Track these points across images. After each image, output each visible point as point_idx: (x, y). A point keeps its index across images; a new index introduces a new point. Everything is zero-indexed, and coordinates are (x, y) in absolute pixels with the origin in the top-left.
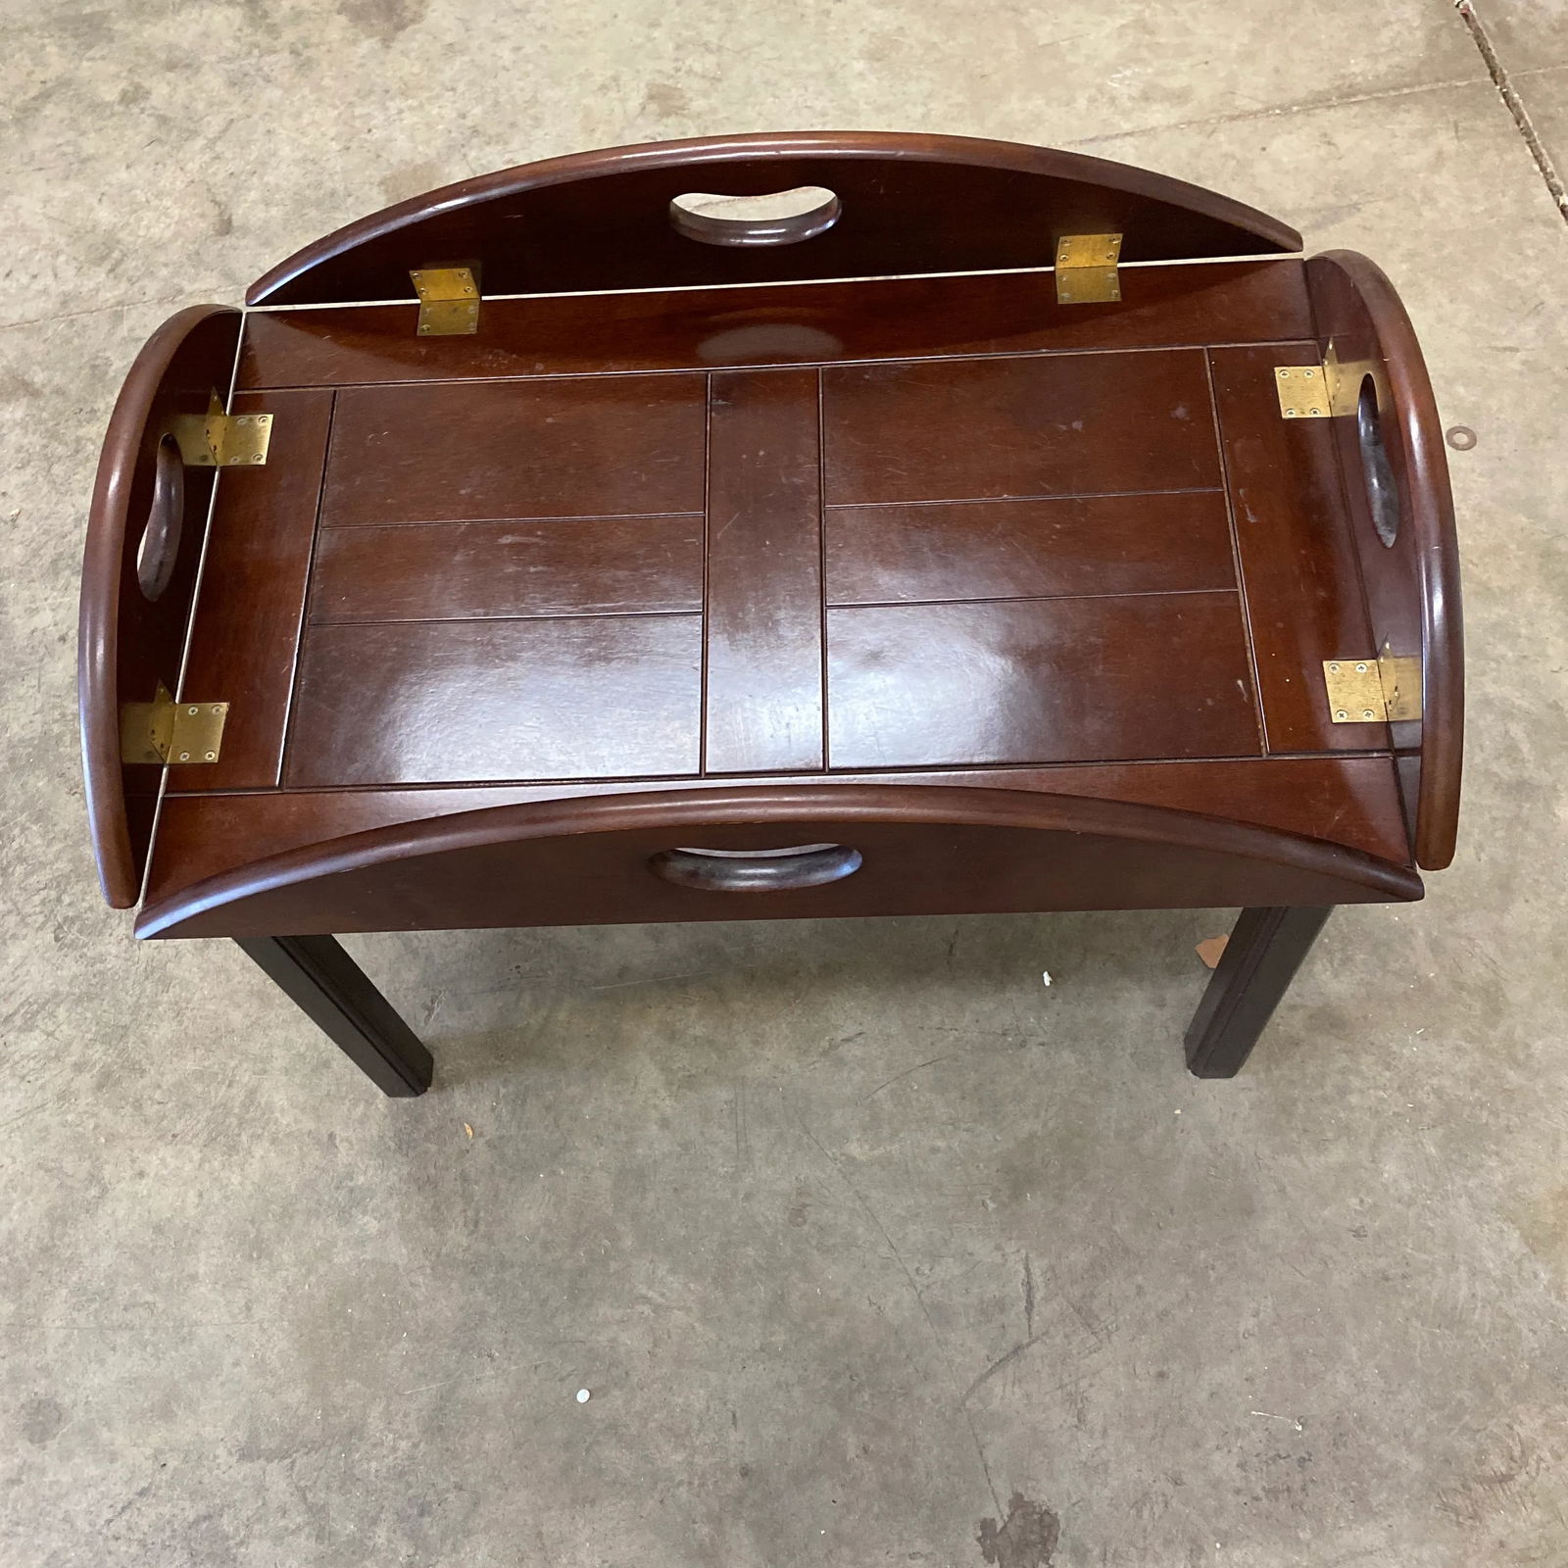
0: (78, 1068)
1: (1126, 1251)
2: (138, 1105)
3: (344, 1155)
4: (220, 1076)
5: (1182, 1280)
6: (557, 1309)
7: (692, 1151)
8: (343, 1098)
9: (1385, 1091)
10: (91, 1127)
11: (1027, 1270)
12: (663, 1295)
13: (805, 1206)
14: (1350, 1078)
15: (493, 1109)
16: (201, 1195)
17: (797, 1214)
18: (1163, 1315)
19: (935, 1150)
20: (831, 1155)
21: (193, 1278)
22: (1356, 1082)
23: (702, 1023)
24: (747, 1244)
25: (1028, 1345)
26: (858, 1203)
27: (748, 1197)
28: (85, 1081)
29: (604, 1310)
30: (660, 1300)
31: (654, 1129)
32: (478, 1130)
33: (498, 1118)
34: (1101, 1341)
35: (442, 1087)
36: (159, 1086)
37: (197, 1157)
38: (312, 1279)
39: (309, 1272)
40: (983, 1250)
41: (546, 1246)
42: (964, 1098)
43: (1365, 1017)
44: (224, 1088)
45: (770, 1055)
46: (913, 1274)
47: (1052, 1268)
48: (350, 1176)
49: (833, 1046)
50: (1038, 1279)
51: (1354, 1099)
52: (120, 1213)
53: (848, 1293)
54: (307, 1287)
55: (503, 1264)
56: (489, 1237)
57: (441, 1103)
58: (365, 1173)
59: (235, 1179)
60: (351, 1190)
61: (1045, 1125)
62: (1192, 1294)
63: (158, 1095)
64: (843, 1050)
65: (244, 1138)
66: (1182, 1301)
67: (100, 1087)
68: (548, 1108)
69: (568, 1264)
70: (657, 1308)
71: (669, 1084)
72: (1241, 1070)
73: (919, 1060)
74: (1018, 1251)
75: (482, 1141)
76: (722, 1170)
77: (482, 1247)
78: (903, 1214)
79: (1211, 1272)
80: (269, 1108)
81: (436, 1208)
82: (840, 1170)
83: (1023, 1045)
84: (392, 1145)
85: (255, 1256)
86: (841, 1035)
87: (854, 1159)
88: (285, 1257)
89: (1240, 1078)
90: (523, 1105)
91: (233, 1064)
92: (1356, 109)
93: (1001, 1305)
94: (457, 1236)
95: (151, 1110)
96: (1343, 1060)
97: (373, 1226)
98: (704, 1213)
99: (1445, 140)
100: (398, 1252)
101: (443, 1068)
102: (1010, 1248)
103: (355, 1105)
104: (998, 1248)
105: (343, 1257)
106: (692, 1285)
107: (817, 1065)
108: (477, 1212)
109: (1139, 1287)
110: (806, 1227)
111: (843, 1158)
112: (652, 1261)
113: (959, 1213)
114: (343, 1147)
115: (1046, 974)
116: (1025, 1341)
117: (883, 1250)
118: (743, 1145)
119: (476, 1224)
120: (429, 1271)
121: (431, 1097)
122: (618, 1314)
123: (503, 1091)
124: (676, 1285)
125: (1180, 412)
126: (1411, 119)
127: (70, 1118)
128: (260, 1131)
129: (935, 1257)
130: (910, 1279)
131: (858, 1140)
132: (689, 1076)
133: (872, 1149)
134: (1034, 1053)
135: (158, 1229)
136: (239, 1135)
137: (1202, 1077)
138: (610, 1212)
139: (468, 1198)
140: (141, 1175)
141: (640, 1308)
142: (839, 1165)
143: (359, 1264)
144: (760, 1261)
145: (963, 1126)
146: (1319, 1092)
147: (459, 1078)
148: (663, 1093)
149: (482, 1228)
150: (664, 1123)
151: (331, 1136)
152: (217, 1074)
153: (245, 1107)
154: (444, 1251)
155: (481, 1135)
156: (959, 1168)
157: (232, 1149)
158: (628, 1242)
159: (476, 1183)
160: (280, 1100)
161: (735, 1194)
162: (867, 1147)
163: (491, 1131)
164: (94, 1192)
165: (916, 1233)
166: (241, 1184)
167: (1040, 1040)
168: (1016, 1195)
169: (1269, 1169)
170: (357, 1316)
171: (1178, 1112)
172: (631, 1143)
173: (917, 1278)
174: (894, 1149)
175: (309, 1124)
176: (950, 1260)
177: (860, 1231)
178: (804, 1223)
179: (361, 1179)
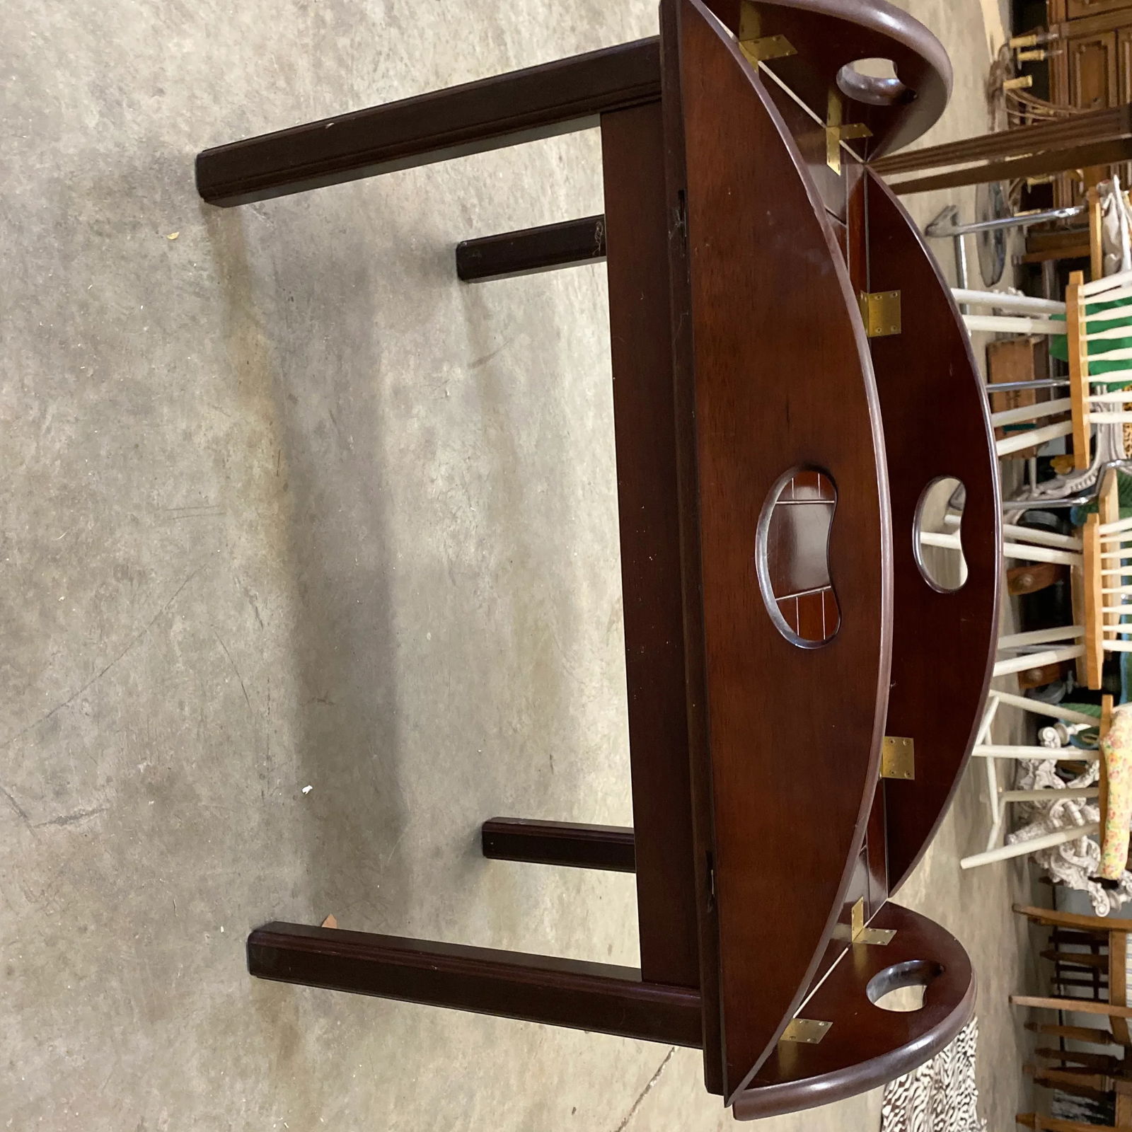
1: (114, 908)
3: (147, 101)
5: (93, 969)
6: (30, 312)
7: (168, 463)
8: (191, 111)
9: (246, 1111)
11: (93, 812)
12: (49, 430)
13: (131, 580)
14: (253, 1077)
15: (191, 263)
17: (124, 571)
18: (63, 959)
19: (181, 705)
20: (172, 603)
22: (251, 1081)
23: (262, 474)
24: (96, 520)
25: (29, 826)
26: (137, 633)
27: (135, 521)
29: (32, 365)
30: (44, 427)
31: (183, 425)
32: (173, 244)
33: (184, 268)
34: (37, 901)
35: (205, 213)
38: (40, 42)
39: (45, 39)
40: (105, 768)
41: (84, 306)
42: (221, 728)
43: (293, 1075)
45: (243, 539)
46: (81, 696)
47: (96, 837)
48: (130, 105)
49: (252, 599)
50: (85, 824)
51: (239, 1086)
53: (63, 629)
54: (33, 34)
55: (66, 258)
56: (87, 245)
57: (193, 210)
58: (134, 121)
60: (119, 104)
61: (207, 808)
62: (82, 984)
64: (250, 609)
66: (76, 975)
68: (193, 318)
69: (70, 329)
70: (36, 424)
71: (216, 440)
73: (246, 682)
74: (108, 800)
75: (165, 247)
76: (155, 494)
77: (80, 238)
78: (131, 681)
79: (102, 996)
80: (182, 34)
81: (110, 193)
82: (160, 613)
83: (262, 777)
84: (158, 154)
86: (260, 605)
87: (171, 627)
89: (248, 980)
90: (197, 295)
93: (60, 793)
94: (89, 211)
96: (264, 1066)
97: (91, 121)
98: (120, 476)
100: (70, 145)
101: (221, 215)
102: (111, 792)
103: (187, 121)
104: (109, 780)
105: (61, 80)
106: (58, 463)
107: (238, 585)
108: (109, 236)
109: (85, 929)
110: (114, 582)
111: (170, 615)
112: (77, 420)
113: (134, 737)
114: (153, 102)
115: (309, 788)
116: (32, 822)
117: (100, 662)
118: (175, 514)
119: (100, 234)
120: (56, 175)
121: (197, 201)
122: (28, 381)
123: (205, 274)
124: (58, 445)
128: (162, 17)
129: (97, 717)
130: (77, 694)
131: (185, 629)
132: (224, 461)
133: (180, 643)
134: (257, 787)
137: (248, 944)
138: (116, 376)
139: (120, 227)
141: (36, 404)
142: (164, 613)
143: (56, 98)
144: (84, 535)
145: (202, 730)
146: (242, 1053)
147: (212, 231)
148: (210, 435)
149: (97, 240)
150: (188, 436)
151: (161, 92)
154: (74, 195)
155: (171, 248)
156: (169, 730)
158: (91, 396)
159: (133, 238)
160: (187, 46)
161: (138, 507)
162: (180, 638)
163: (174, 258)
165: (116, 694)
167: (265, 793)
168: (153, 790)
169: (185, 1027)
170: (9, 85)
171: (222, 929)
172: (171, 401)
173: (79, 701)
174: (180, 666)
175: (171, 70)
176: (96, 733)
177: (114, 638)
178: (118, 580)
179: (129, 116)
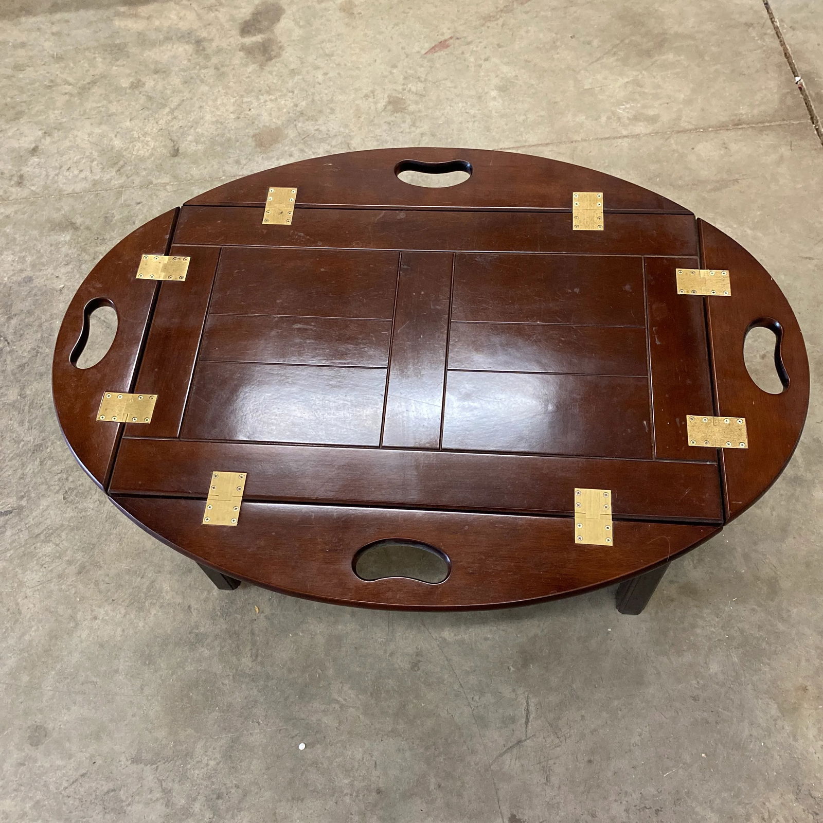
0: (70, 563)
1: (578, 698)
2: (97, 584)
3: (194, 617)
4: (138, 573)
5: (604, 714)
6: (292, 702)
7: (366, 629)
8: (197, 588)
9: (715, 628)
10: (73, 592)
11: (527, 703)
12: (345, 700)
13: (419, 661)
14: (698, 620)
15: (270, 600)
16: (123, 631)
17: (415, 665)
18: (593, 731)
19: (486, 639)
20: (434, 636)
21: (116, 671)
22: (700, 622)
23: (376, 565)
24: (389, 678)
25: (525, 740)
26: (446, 662)
27: (392, 654)
28: (73, 569)
29: (316, 705)
30: (344, 702)
32: (261, 610)
33: (272, 605)
34: (561, 742)
35: (245, 587)
36: (108, 575)
37: (123, 611)
38: (174, 677)
39: (173, 673)
40: (507, 691)
41: (290, 671)
42: (503, 614)
43: (708, 590)
44: (139, 579)
46: (470, 700)
47: (540, 703)
48: (197, 627)
50: (532, 708)
51: (699, 631)
52: (83, 636)
53: (437, 706)
54: (171, 681)
55: (268, 677)
56: (262, 664)
57: (244, 595)
58: (204, 626)
59: (141, 624)
60: (197, 635)
62: (609, 722)
63: (107, 579)
65: (147, 604)
66: (604, 725)
67: (79, 573)
68: (296, 602)
69: (300, 681)
70: (342, 706)
72: (643, 612)
74: (524, 693)
75: (262, 615)
76: (380, 640)
77: (259, 668)
78: (468, 669)
79: (619, 712)
80: (161, 591)
81: (238, 646)
82: (438, 646)
84: (219, 613)
85: (147, 663)
87: (445, 639)
88: (162, 665)
89: (641, 615)
90: (284, 599)
91: (145, 566)
92: (740, 132)
93: (513, 720)
94: (246, 662)
95: (103, 587)
96: (695, 610)
97: (207, 653)
98: (369, 661)
99: (785, 150)
100: (217, 667)
102: (520, 691)
103: (202, 593)
104: (514, 691)
105: (189, 668)
106: (360, 696)
108: (258, 650)
109: (583, 716)
110: (419, 672)
111: (440, 639)
112: (341, 682)
113: (496, 672)
114: (195, 613)
116: (523, 739)
117: (456, 687)
118: (391, 628)
119: (257, 656)
120: (231, 677)
121: (239, 591)
122: (323, 707)
124: (352, 695)
125: (627, 288)
126: (769, 139)
127: (63, 587)
128: (155, 601)
129: (482, 693)
130: (469, 703)
131: (448, 631)
133: (455, 635)
135: (102, 646)
136: (145, 603)
137: (623, 613)
138: (322, 656)
139: (254, 644)
140: (95, 618)
141: (333, 705)
142: (438, 643)
143: (198, 671)
144: (395, 687)
145: (501, 628)
146: (682, 626)
149: (259, 659)
151: (189, 607)
152: (137, 571)
153: (149, 589)
154: (239, 669)
155: (263, 612)
156: (497, 649)
157: (141, 609)
158: (331, 672)
159: (258, 636)
160: (166, 587)
161: (385, 652)
162: (452, 635)
163: (268, 611)
164: (72, 625)
165: (473, 679)
166: (144, 627)
168: (525, 664)
169: (653, 663)
170: (194, 697)
171: (610, 630)
172: (336, 623)
173: (472, 702)
174: (466, 637)
175: (179, 600)
176: (489, 695)
177: (446, 677)
178: (418, 669)
179: (202, 630)
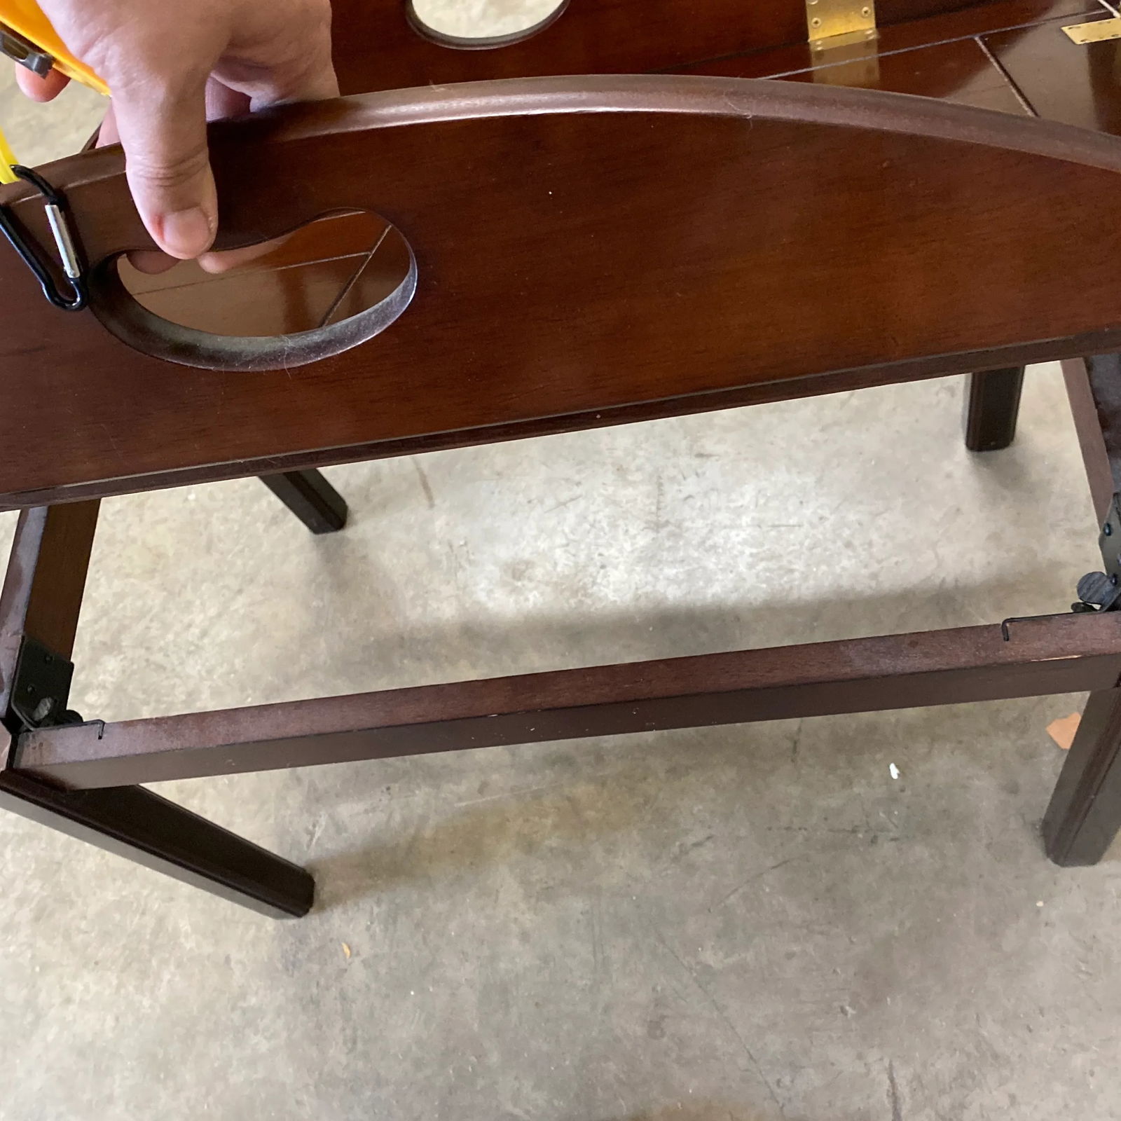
0: (21, 902)
1: (996, 1056)
2: (67, 936)
3: (237, 977)
4: (135, 905)
5: (1059, 1088)
7: (552, 964)
10: (29, 956)
11: (892, 1080)
13: (663, 1017)
15: (368, 928)
16: (117, 1019)
17: (655, 1027)
19: (790, 956)
20: (686, 963)
21: (110, 1099)
23: (557, 833)
24: (607, 1059)
26: (716, 1014)
27: (607, 1009)
28: (26, 914)
31: (515, 943)
32: (355, 952)
33: (373, 937)
35: (322, 908)
36: (85, 918)
37: (115, 982)
38: (211, 1099)
39: (208, 1092)
40: (846, 1060)
41: (417, 1064)
42: (817, 899)
44: (138, 917)
45: (622, 863)
46: (774, 1087)
47: (917, 1078)
48: (243, 996)
49: (684, 851)
50: (904, 1090)
52: (50, 1038)
53: (709, 1107)
54: (206, 1107)
55: (379, 1083)
56: (365, 1055)
57: (322, 924)
58: (256, 993)
59: (146, 1002)
60: (244, 1011)
61: (901, 924)
62: (1071, 1103)
63: (83, 925)
64: (693, 855)
65: (154, 963)
66: (1061, 1111)
67: (37, 919)
68: (418, 925)
69: (438, 1083)
71: (527, 896)
72: (1106, 855)
73: (770, 862)
74: (881, 1059)
75: (357, 961)
76: (581, 983)
77: (361, 1065)
78: (762, 1023)
79: (1091, 1079)
80: (176, 932)
81: (319, 1026)
82: (696, 980)
83: (874, 841)
84: (280, 966)
85: (162, 1076)
86: (691, 839)
87: (710, 966)
88: (188, 1077)
89: (1105, 865)
90: (395, 922)
91: (145, 892)
94: (337, 1053)
95: (78, 939)
97: (264, 1046)
98: (565, 1027)
100: (286, 1072)
101: (324, 890)
102: (873, 1056)
104: (860, 1057)
105: (237, 1078)
107: (669, 872)
108: (355, 1030)
109: (1013, 1098)
110: (665, 1040)
111: (698, 967)
112: (517, 1078)
113: (818, 1021)
114: (237, 970)
115: (892, 767)
117: (742, 1062)
118: (600, 956)
119: (355, 1042)
120: (312, 1088)
121: (312, 922)
123: (376, 910)
127: (12, 949)
128: (167, 955)
129: (795, 1068)
130: (772, 1092)
131: (713, 947)
132: (547, 888)
133: (727, 956)
134: (886, 848)
135: (81, 1054)
136: (150, 961)
137: (1063, 865)
138: (476, 1028)
139: (347, 1016)
140: (68, 1001)
142: (695, 975)
143: (252, 1084)
144: (622, 1076)
145: (817, 928)
147: (337, 899)
148: (522, 906)
149: (360, 1046)
150: (525, 937)
151: (227, 959)
152: (132, 903)
153: (156, 933)
154: (325, 1070)
155: (358, 954)
156: (814, 973)
157: (144, 974)
158: (494, 1058)
159: (354, 1001)
160: (185, 926)
161: (594, 1006)
162: (721, 954)
163: (366, 951)
164: (30, 1018)
165: (775, 1044)
166: (151, 1007)
167: (892, 835)
168: (876, 999)
171: (1040, 904)
172: (493, 958)
173: (779, 1091)
174: (749, 956)
175: (208, 949)
176: (811, 1071)
177: (719, 1042)
178: (663, 1035)
179: (253, 1001)
